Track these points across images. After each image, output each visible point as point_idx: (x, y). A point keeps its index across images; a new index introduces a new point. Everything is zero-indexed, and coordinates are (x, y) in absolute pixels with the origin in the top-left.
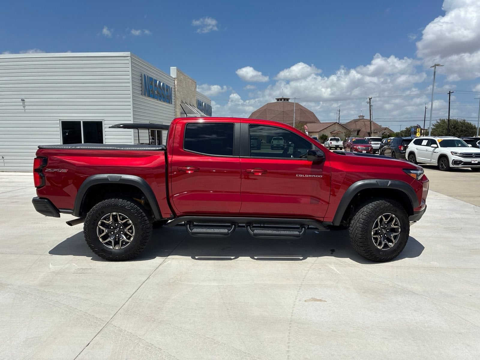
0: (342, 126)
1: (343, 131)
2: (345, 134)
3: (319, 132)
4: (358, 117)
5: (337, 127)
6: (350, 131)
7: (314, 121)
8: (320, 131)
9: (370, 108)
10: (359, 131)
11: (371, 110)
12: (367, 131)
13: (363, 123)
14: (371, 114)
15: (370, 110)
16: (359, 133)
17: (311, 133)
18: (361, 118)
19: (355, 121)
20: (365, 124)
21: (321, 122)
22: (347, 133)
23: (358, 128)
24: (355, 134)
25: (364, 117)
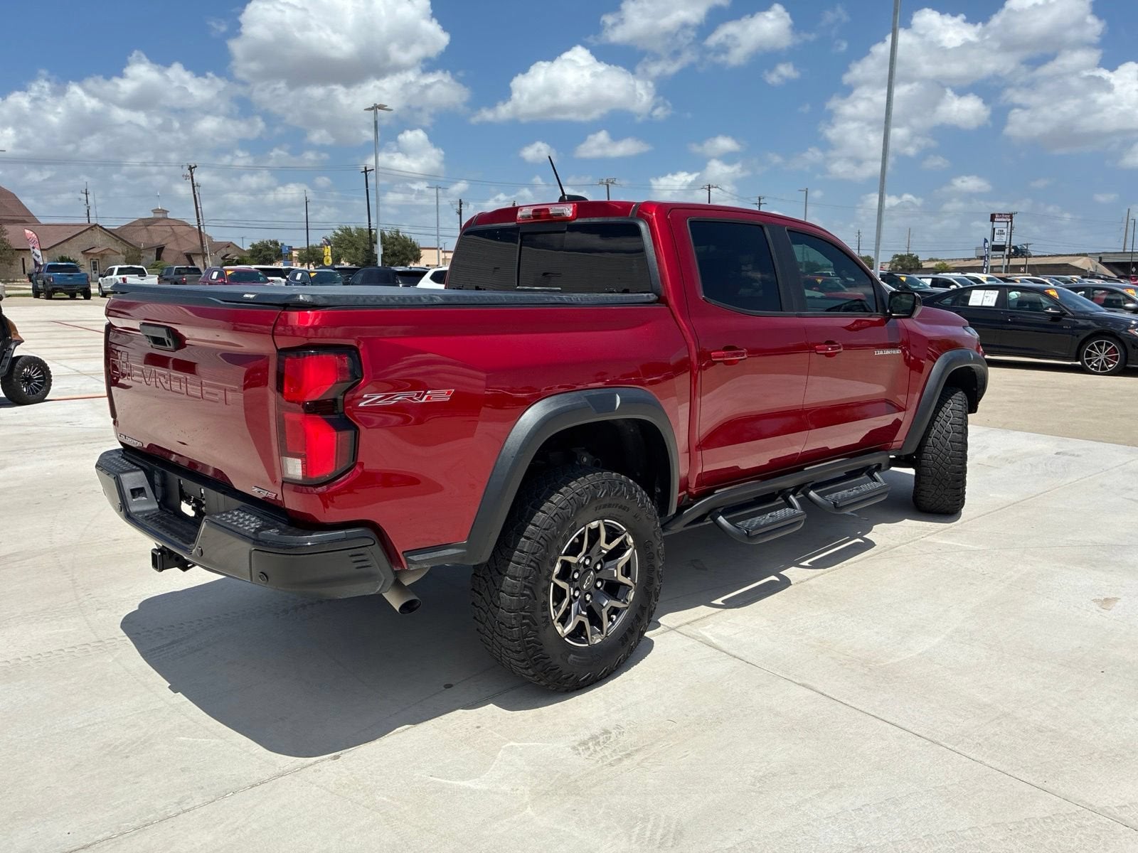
0: (111, 233)
1: (119, 248)
2: (124, 256)
3: (49, 249)
4: (153, 214)
5: (99, 237)
6: (138, 250)
7: (20, 218)
8: (52, 247)
9: (194, 192)
10: (160, 250)
11: (197, 196)
12: (183, 249)
13: (168, 229)
14: (199, 206)
15: (195, 196)
16: (163, 255)
17: (21, 252)
18: (160, 216)
19: (147, 223)
20: (174, 232)
21: (42, 221)
22: (130, 254)
23: (157, 241)
24: (151, 257)
25: (168, 214)
